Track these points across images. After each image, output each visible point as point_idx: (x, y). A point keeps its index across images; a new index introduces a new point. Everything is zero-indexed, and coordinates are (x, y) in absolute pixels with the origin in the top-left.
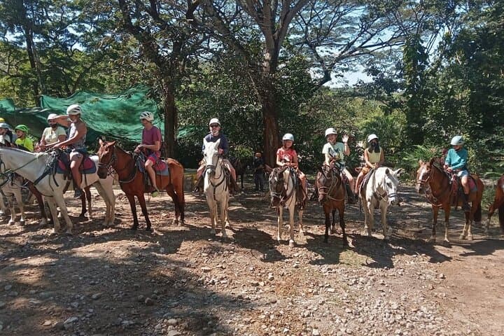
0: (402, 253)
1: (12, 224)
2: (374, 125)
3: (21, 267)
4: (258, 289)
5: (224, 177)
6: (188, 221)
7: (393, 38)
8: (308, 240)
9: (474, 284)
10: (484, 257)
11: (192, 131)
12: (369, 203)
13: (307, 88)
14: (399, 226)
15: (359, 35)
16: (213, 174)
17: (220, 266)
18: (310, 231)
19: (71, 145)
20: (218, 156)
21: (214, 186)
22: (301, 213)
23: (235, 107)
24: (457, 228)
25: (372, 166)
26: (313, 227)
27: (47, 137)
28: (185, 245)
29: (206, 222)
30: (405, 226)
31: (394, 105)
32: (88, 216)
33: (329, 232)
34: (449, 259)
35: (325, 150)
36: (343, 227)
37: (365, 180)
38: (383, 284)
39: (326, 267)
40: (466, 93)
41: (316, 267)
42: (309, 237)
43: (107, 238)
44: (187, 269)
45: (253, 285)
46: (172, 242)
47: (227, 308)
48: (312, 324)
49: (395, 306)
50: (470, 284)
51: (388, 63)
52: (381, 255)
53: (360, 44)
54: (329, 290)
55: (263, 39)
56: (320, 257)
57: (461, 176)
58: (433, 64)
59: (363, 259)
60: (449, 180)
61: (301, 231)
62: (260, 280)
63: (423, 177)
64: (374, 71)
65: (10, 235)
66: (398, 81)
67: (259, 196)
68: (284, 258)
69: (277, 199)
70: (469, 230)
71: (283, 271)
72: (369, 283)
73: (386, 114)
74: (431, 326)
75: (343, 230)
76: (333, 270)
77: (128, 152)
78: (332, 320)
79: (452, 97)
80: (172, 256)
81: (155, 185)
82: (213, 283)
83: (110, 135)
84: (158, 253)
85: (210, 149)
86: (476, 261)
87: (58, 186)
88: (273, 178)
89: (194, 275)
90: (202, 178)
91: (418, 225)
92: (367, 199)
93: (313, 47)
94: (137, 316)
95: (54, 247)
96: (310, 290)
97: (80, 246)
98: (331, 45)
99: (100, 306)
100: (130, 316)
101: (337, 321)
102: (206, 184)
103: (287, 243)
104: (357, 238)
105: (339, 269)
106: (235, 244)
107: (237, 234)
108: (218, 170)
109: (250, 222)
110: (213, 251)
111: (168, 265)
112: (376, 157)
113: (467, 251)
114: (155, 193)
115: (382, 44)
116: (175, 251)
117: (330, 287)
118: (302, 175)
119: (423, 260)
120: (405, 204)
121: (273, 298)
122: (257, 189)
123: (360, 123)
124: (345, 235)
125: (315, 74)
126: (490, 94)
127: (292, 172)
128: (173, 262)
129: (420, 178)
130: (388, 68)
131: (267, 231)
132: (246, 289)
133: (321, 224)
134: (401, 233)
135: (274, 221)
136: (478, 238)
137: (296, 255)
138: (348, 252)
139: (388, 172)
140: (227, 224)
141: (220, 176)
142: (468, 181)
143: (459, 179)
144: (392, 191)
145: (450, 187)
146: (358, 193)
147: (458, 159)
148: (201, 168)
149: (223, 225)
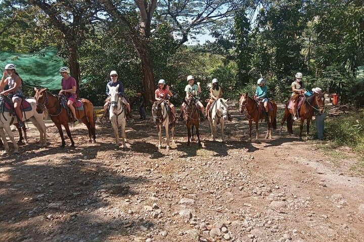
0: (232, 148)
2: (218, 71)
4: (150, 172)
5: (123, 108)
6: (98, 140)
7: (228, 11)
8: (178, 146)
9: (268, 160)
10: (277, 147)
11: (90, 79)
12: (214, 121)
13: (173, 47)
14: (232, 135)
15: (206, 9)
16: (116, 107)
17: (125, 163)
18: (179, 141)
19: (12, 93)
21: (116, 115)
22: (173, 129)
23: (122, 61)
24: (265, 133)
25: (214, 98)
26: (180, 138)
28: (99, 154)
29: (110, 140)
30: (235, 134)
31: (231, 58)
32: (25, 141)
33: (190, 140)
34: (258, 149)
35: (186, 89)
36: (198, 137)
37: (211, 107)
38: (220, 164)
39: (189, 158)
40: (274, 50)
41: (183, 159)
42: (178, 144)
43: (45, 153)
44: (105, 166)
45: (147, 170)
46: (91, 153)
47: (133, 182)
48: (182, 185)
49: (226, 173)
50: (266, 160)
51: (225, 28)
52: (221, 150)
53: (207, 15)
54: (191, 169)
55: (137, 10)
56: (185, 154)
57: (264, 102)
58: (253, 30)
59: (211, 153)
60: (257, 104)
61: (173, 141)
62: (151, 168)
63: (243, 103)
64: (216, 34)
66: (232, 41)
67: (143, 123)
68: (164, 155)
70: (270, 133)
71: (164, 162)
72: (213, 164)
73: (225, 64)
74: (244, 180)
75: (199, 139)
76: (193, 159)
77: (54, 95)
78: (193, 182)
79: (266, 52)
80: (93, 160)
81: (75, 117)
82: (123, 172)
83: (28, 84)
84: (83, 159)
85: (113, 91)
86: (271, 149)
87: (6, 120)
88: (155, 107)
89: (110, 169)
90: (108, 111)
91: (243, 133)
92: (212, 118)
93: (174, 17)
94: (82, 190)
95: (8, 161)
96: (180, 170)
97: (28, 159)
98: (187, 15)
99: (56, 189)
100: (76, 191)
101: (196, 182)
102: (111, 114)
103: (165, 148)
104: (207, 142)
105: (196, 158)
106: (132, 151)
107: (133, 146)
108: (119, 105)
109: (139, 138)
110: (118, 156)
111: (92, 165)
112: (217, 93)
113: (268, 145)
114: (76, 123)
115: (221, 15)
116: (95, 158)
117: (191, 167)
118: (172, 106)
119: (244, 151)
120: (237, 122)
121: (160, 175)
122: (141, 118)
123: (210, 70)
124: (200, 142)
125: (176, 36)
126: (288, 50)
127: (165, 104)
128: (95, 163)
129: (241, 104)
130: (226, 32)
131: (152, 143)
132: (143, 173)
133: (186, 136)
134: (233, 138)
135: (156, 137)
136: (275, 137)
137: (171, 154)
138: (201, 149)
139: (221, 101)
140: (125, 140)
141: (120, 109)
142: (268, 104)
143: (263, 104)
144: (224, 111)
145: (257, 108)
146: (207, 116)
147: (262, 92)
148: (106, 104)
149: (123, 140)
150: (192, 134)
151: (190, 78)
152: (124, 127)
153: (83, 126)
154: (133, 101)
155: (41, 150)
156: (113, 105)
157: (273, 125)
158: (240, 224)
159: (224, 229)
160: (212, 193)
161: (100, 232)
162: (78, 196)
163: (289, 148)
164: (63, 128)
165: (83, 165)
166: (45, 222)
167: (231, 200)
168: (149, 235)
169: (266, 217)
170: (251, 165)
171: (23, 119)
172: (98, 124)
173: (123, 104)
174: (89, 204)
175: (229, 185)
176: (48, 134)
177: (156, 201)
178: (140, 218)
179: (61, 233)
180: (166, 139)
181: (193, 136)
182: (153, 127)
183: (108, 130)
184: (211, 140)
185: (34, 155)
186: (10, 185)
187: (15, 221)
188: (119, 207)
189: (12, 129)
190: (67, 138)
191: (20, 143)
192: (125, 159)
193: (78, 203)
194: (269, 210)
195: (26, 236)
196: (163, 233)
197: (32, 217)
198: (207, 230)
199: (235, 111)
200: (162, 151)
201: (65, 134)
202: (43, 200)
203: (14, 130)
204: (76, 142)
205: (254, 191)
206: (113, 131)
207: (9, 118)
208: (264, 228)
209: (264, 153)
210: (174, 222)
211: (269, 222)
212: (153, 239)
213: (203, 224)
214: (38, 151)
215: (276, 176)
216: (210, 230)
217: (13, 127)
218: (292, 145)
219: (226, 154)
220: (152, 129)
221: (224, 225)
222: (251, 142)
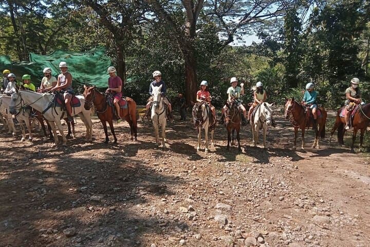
0: (275, 155)
1: (24, 140)
2: (264, 74)
3: (42, 163)
4: (188, 174)
5: (164, 108)
6: (139, 138)
7: (278, 11)
8: (216, 149)
9: (314, 171)
10: (323, 157)
11: (135, 79)
12: (256, 126)
13: (216, 47)
14: (275, 141)
15: (254, 8)
16: (157, 107)
17: (164, 162)
18: (218, 144)
19: (64, 89)
20: (161, 95)
21: (158, 115)
22: (212, 132)
23: (165, 63)
24: (311, 142)
25: (258, 102)
26: (220, 141)
27: (45, 84)
28: (140, 152)
29: (151, 139)
30: (279, 141)
31: (277, 60)
32: (73, 136)
33: (230, 144)
34: (303, 159)
35: (228, 92)
36: (239, 141)
37: (254, 111)
38: (261, 171)
39: (227, 163)
40: (327, 52)
41: (222, 163)
42: (217, 147)
43: (90, 148)
44: (145, 165)
45: (184, 172)
46: (132, 150)
47: (171, 183)
48: (219, 189)
49: (266, 181)
50: (311, 171)
51: (274, 29)
52: (262, 156)
53: (255, 15)
54: (229, 174)
55: (184, 10)
56: (224, 158)
57: (312, 108)
58: (305, 31)
59: (251, 159)
60: (304, 111)
61: (212, 144)
62: (189, 169)
63: (289, 109)
64: (262, 35)
65: (25, 147)
66: (281, 42)
67: (184, 124)
68: (202, 158)
69: (197, 122)
70: (317, 142)
71: (202, 165)
72: (252, 170)
73: (271, 66)
74: (285, 190)
75: (239, 143)
76: (232, 164)
77: (101, 93)
78: (230, 187)
79: (318, 54)
80: (133, 158)
81: (119, 115)
82: (161, 171)
83: (78, 81)
84: (124, 156)
85: (156, 91)
86: (318, 159)
87: (57, 114)
88: (195, 109)
89: (148, 167)
90: (150, 110)
91: (287, 141)
92: (255, 123)
93: (220, 17)
94: (121, 186)
95: (57, 153)
96: (218, 174)
97: (74, 152)
98: (234, 15)
99: (98, 182)
100: (116, 186)
101: (233, 188)
102: (153, 114)
103: (204, 150)
104: (247, 148)
105: (235, 164)
106: (171, 151)
107: (172, 146)
108: (161, 104)
109: (179, 139)
110: (157, 155)
111: (132, 162)
112: (262, 97)
113: (314, 154)
114: (119, 120)
115: (270, 15)
116: (135, 155)
117: (229, 172)
118: (212, 108)
119: (287, 160)
120: (281, 128)
121: (197, 178)
122: (181, 119)
123: (255, 72)
124: (240, 146)
125: (222, 36)
126: (343, 52)
127: (206, 106)
128: (135, 161)
129: (287, 109)
130: (274, 33)
131: (191, 145)
132: (180, 174)
133: (226, 140)
134: (276, 146)
135: (195, 138)
136: (323, 147)
137: (209, 157)
138: (241, 155)
139: (265, 105)
140: (165, 140)
141: (162, 109)
142: (316, 111)
143: (311, 110)
144: (268, 116)
145: (305, 115)
146: (250, 120)
147: (311, 97)
148: (149, 103)
149: (163, 140)
150: (232, 138)
151: (233, 79)
152: (164, 127)
153: (126, 124)
154: (175, 102)
155: (86, 144)
156: (156, 104)
157: (321, 134)
158: (278, 236)
159: (260, 239)
160: (250, 201)
161: (136, 228)
162: (118, 191)
163: (338, 160)
164: (108, 125)
165: (124, 161)
166: (87, 213)
167: (270, 210)
168: (183, 236)
169: (307, 231)
170: (294, 175)
171: (72, 114)
172: (140, 122)
173: (164, 104)
174: (128, 200)
175: (268, 194)
176: (94, 130)
177: (191, 204)
178: (175, 219)
179: (101, 225)
180: (205, 142)
181: (233, 140)
182: (192, 129)
183: (149, 129)
184: (252, 145)
185: (79, 149)
186: (57, 175)
187: (60, 210)
188: (156, 206)
189: (62, 123)
190: (110, 135)
191: (68, 136)
192: (164, 159)
193: (118, 197)
194: (311, 225)
195: (68, 225)
196: (198, 236)
197: (75, 207)
198: (242, 238)
199: (280, 117)
200: (200, 153)
201: (109, 131)
202: (85, 192)
203: (64, 124)
204: (118, 139)
205: (295, 203)
206: (153, 130)
207: (60, 112)
208: (304, 242)
209: (310, 164)
210: (209, 226)
211: (310, 237)
212: (187, 241)
213: (238, 232)
214: (84, 145)
215: (321, 189)
216: (245, 239)
217: (63, 121)
218: (341, 156)
219: (267, 162)
220: (191, 130)
221: (260, 235)
222: (295, 150)
